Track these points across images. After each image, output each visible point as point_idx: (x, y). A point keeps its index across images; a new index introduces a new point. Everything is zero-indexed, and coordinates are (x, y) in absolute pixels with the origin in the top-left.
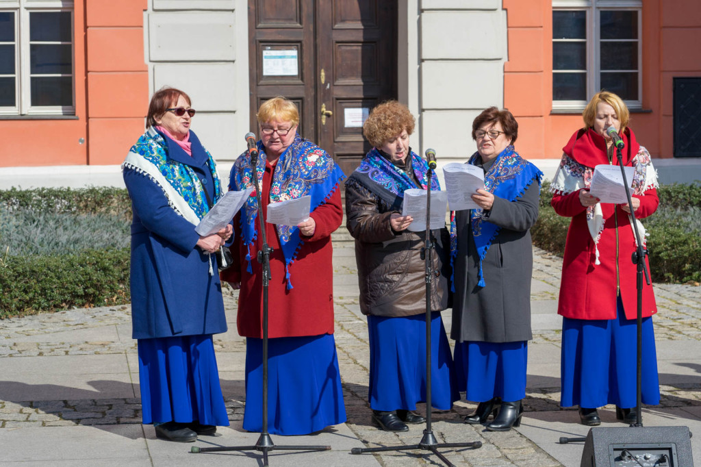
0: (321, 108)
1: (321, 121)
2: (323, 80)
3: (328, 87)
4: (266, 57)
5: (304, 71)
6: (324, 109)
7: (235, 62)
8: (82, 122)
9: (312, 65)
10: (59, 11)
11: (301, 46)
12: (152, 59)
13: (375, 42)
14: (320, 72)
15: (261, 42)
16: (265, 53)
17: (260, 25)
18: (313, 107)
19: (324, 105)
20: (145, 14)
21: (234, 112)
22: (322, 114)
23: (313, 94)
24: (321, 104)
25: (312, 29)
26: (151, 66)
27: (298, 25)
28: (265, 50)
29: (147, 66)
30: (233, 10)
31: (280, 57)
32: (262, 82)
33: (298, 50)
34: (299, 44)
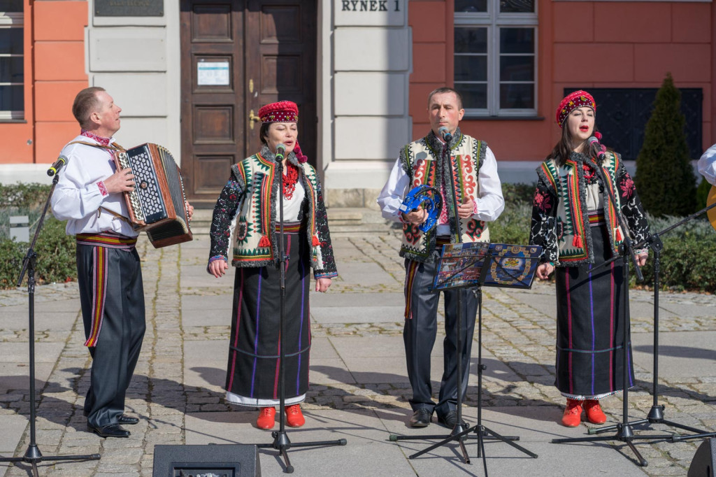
0: (249, 114)
1: (250, 127)
2: (251, 89)
3: (256, 95)
4: (201, 69)
5: (235, 81)
6: (252, 115)
7: (167, 73)
8: (30, 125)
9: (241, 76)
10: (9, 27)
11: (232, 59)
12: (92, 70)
13: (298, 56)
14: (249, 82)
15: (196, 55)
16: (200, 65)
17: (195, 40)
18: (242, 113)
19: (252, 111)
20: (86, 30)
21: (165, 117)
22: (250, 119)
23: (242, 101)
24: (250, 111)
25: (241, 43)
26: (91, 75)
27: (229, 40)
28: (200, 62)
29: (87, 76)
30: (164, 26)
31: (213, 69)
32: (196, 91)
33: (229, 61)
34: (230, 57)
